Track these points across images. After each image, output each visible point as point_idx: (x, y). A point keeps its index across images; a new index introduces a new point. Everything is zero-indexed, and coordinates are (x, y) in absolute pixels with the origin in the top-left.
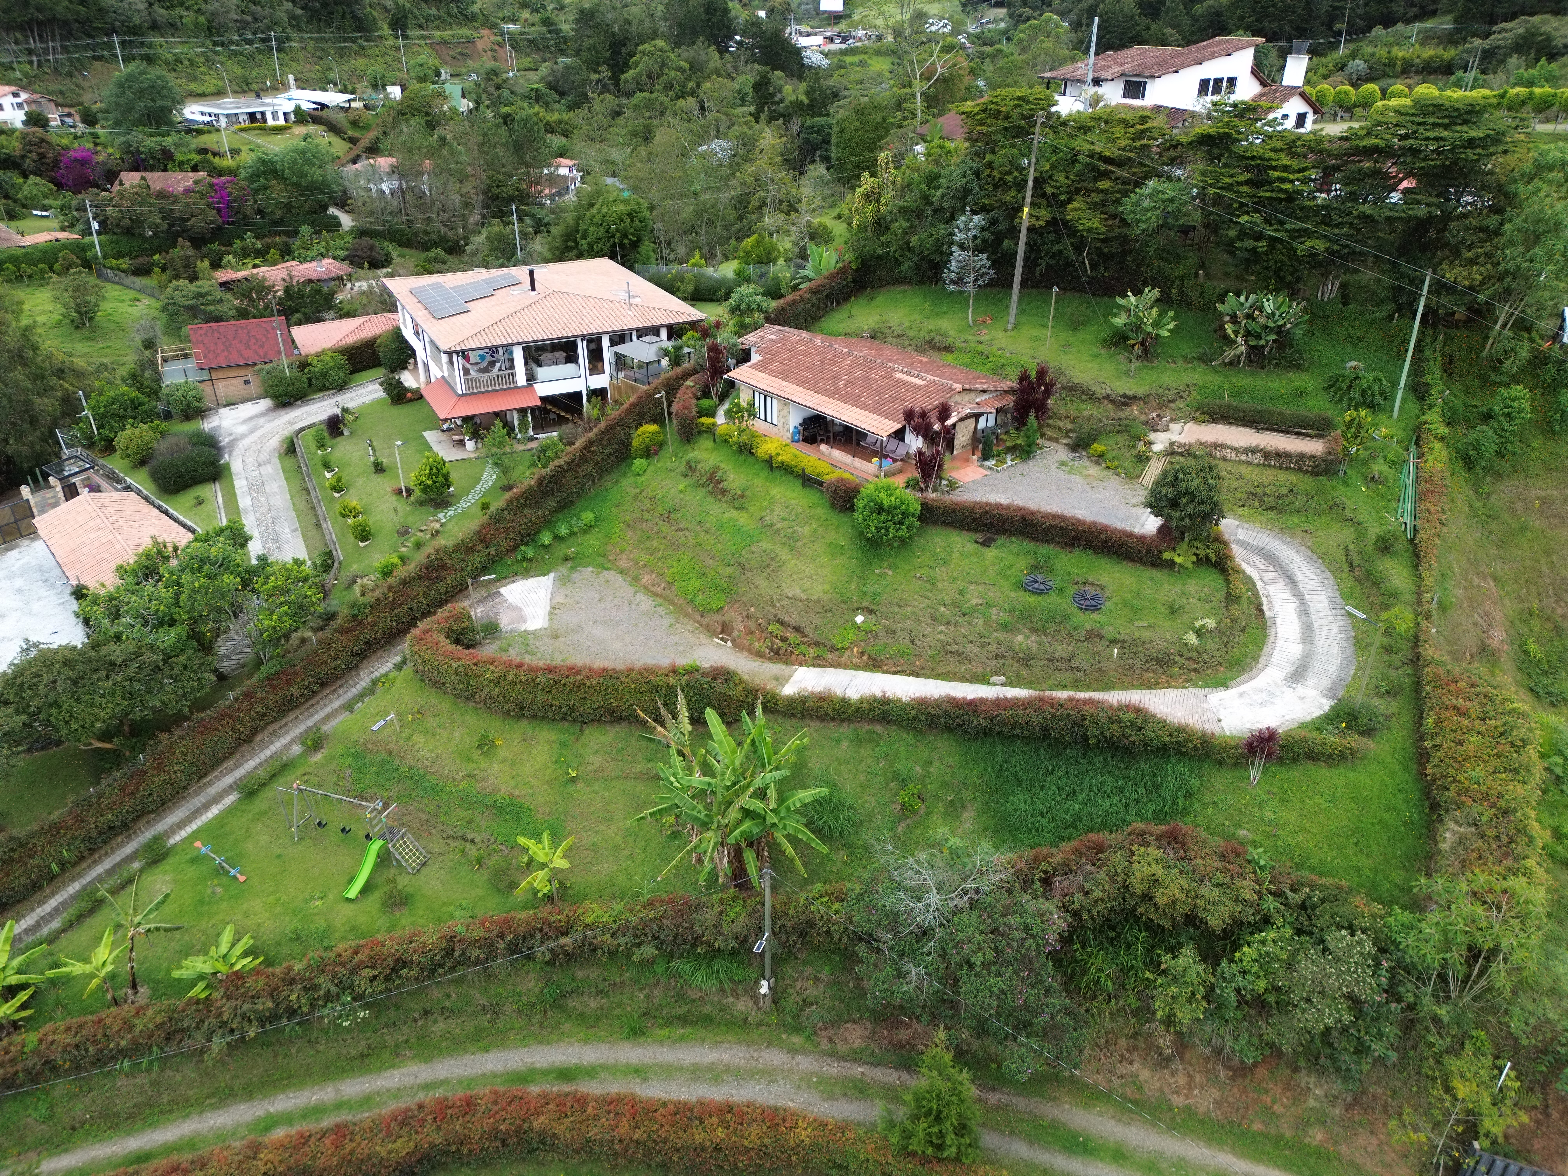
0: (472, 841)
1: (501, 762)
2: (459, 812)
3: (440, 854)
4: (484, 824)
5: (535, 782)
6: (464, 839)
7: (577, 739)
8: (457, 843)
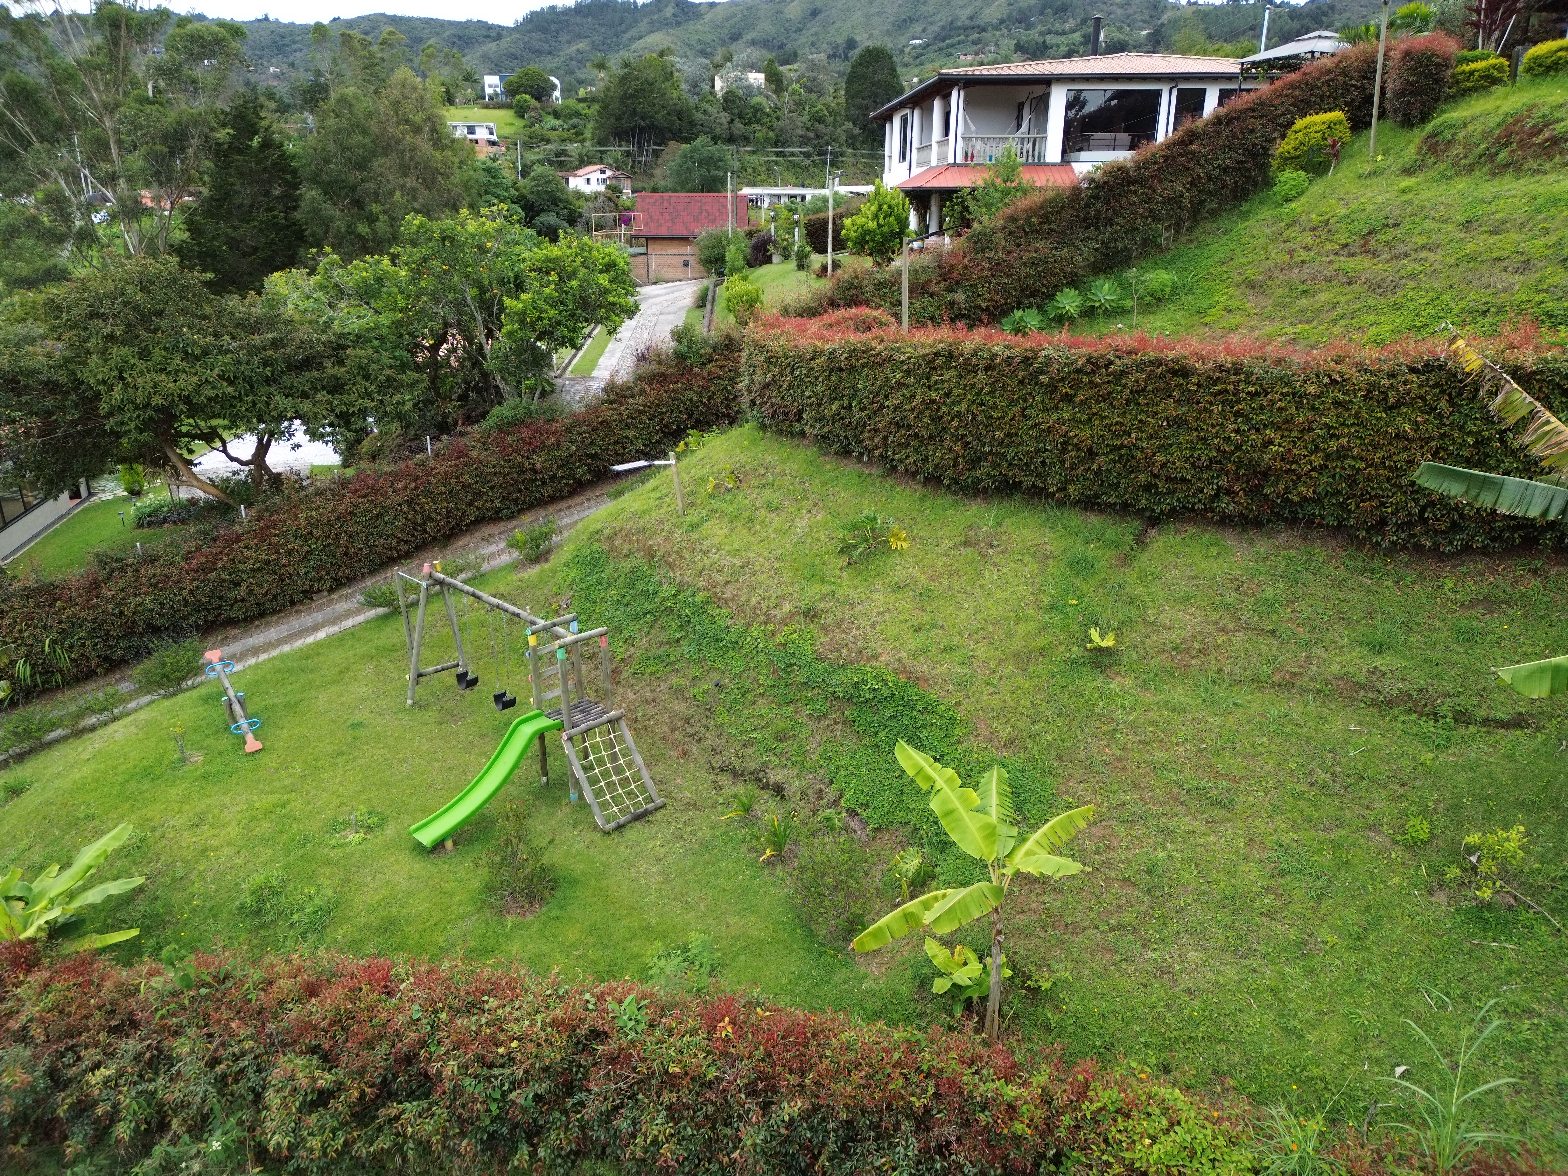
0: (778, 790)
1: (898, 588)
2: (763, 707)
3: (691, 806)
4: (815, 747)
5: (981, 651)
6: (759, 780)
7: (1125, 561)
8: (741, 789)
